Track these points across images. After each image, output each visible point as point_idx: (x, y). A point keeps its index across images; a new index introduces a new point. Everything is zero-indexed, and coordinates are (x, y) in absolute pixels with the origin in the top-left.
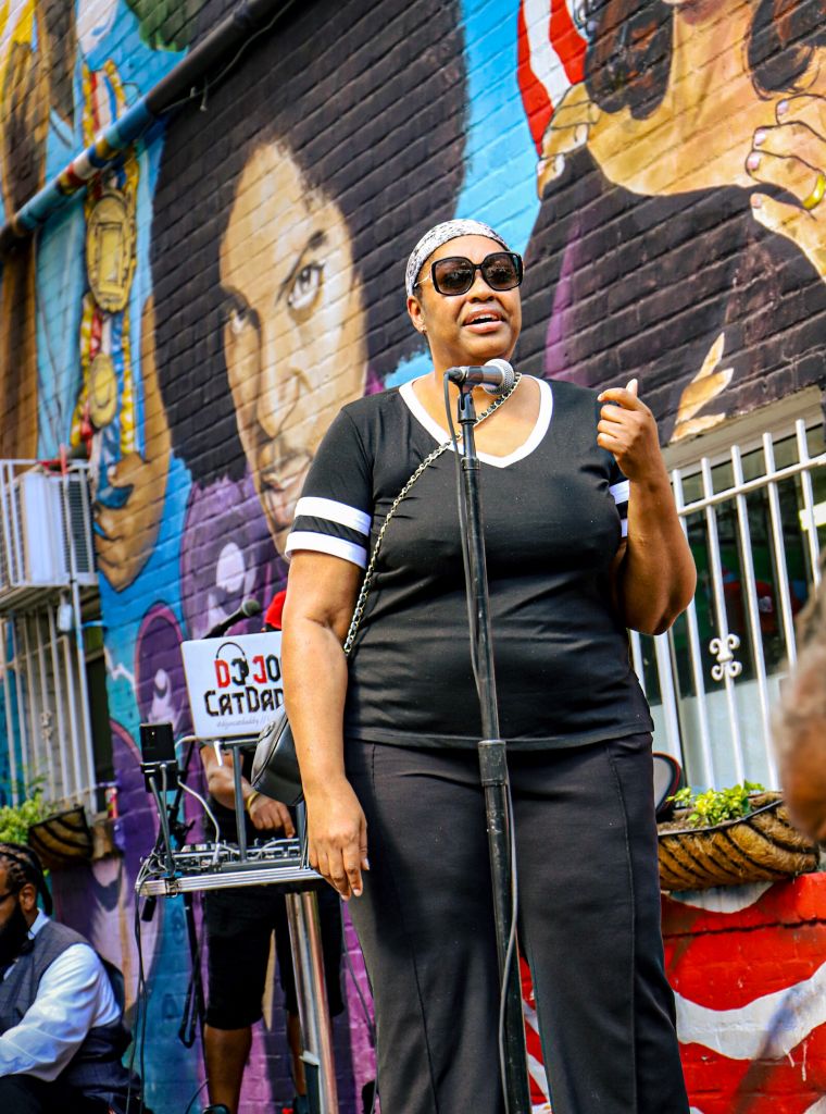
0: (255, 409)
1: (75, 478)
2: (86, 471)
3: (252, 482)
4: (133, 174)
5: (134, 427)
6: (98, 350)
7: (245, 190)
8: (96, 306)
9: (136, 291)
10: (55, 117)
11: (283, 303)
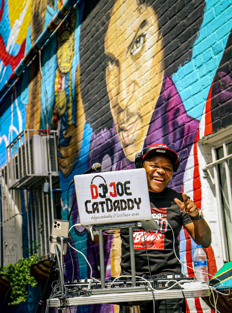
0: (117, 99)
1: (52, 137)
2: (56, 133)
3: (115, 129)
4: (74, 19)
5: (72, 115)
6: (61, 88)
7: (114, 13)
8: (60, 72)
9: (74, 63)
10: (48, 7)
11: (129, 53)
